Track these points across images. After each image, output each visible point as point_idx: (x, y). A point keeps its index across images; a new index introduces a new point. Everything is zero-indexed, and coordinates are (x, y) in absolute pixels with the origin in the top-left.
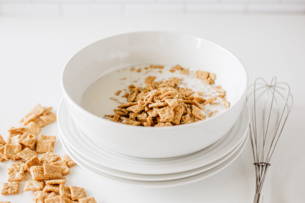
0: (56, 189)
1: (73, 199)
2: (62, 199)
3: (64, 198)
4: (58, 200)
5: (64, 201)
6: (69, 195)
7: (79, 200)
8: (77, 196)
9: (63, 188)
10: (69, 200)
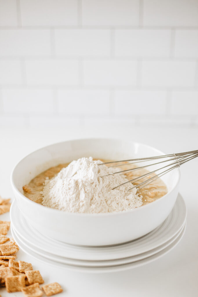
0: (6, 263)
1: (20, 271)
2: (10, 270)
3: (12, 269)
4: (7, 271)
5: (12, 272)
6: (17, 268)
7: (25, 272)
8: (24, 269)
9: (12, 262)
10: (16, 271)
